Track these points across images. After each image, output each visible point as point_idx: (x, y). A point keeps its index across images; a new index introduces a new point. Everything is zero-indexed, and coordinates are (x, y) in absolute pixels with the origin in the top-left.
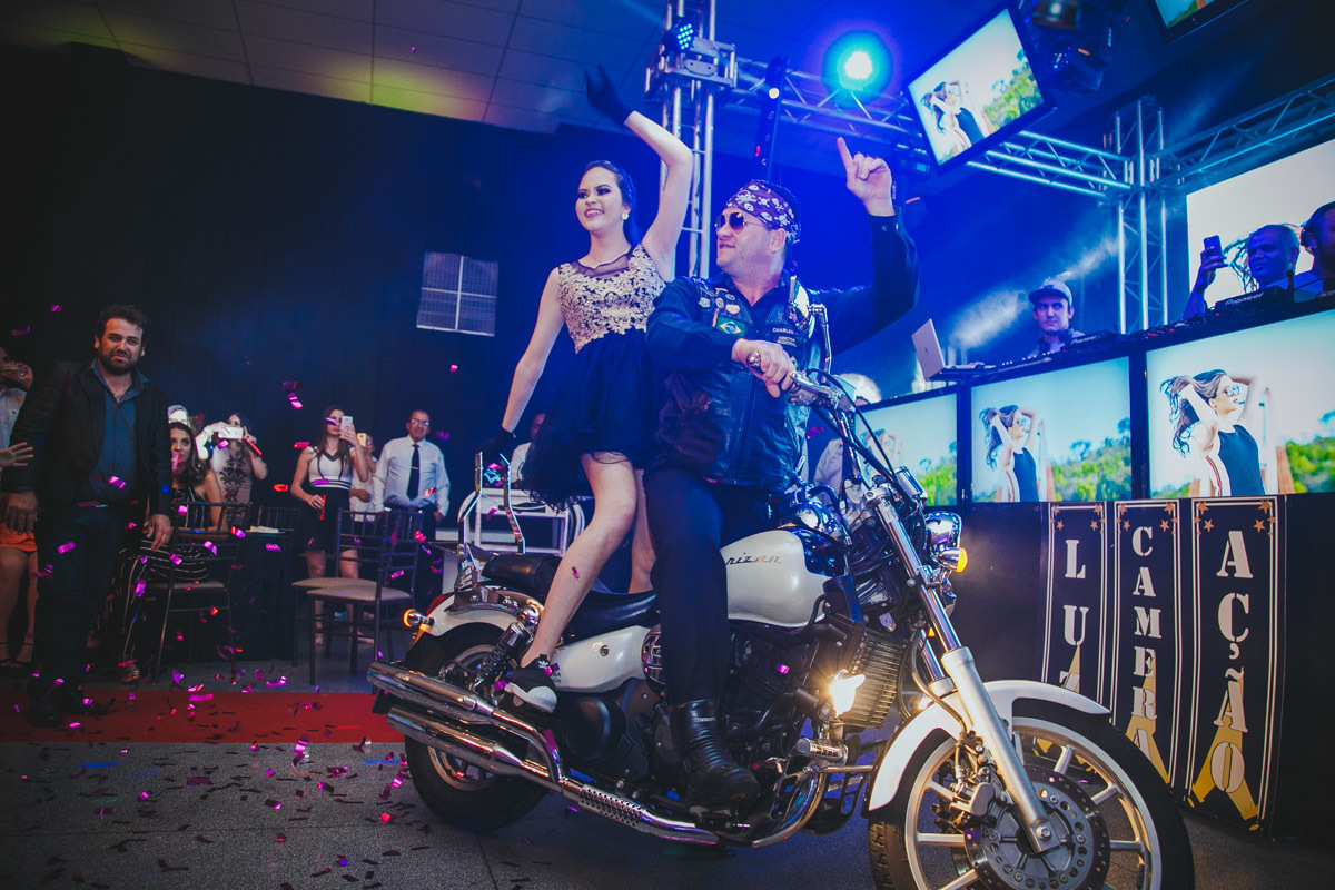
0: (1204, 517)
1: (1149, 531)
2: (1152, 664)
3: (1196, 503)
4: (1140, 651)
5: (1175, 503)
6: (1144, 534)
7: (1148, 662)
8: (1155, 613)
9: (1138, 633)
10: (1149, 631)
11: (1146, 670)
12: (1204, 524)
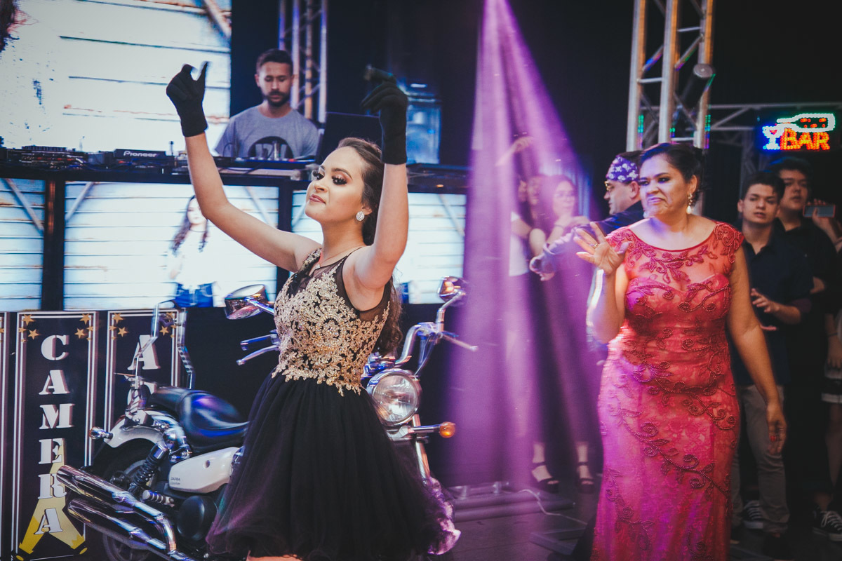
0: (119, 325)
1: (64, 339)
2: (60, 451)
3: (111, 314)
4: (46, 444)
5: (92, 314)
6: (58, 342)
7: (55, 450)
8: (66, 409)
9: (44, 427)
10: (57, 423)
11: (54, 456)
12: (119, 331)
